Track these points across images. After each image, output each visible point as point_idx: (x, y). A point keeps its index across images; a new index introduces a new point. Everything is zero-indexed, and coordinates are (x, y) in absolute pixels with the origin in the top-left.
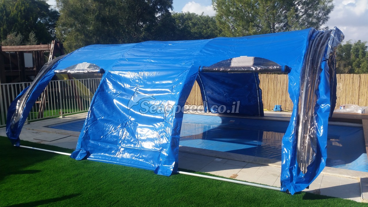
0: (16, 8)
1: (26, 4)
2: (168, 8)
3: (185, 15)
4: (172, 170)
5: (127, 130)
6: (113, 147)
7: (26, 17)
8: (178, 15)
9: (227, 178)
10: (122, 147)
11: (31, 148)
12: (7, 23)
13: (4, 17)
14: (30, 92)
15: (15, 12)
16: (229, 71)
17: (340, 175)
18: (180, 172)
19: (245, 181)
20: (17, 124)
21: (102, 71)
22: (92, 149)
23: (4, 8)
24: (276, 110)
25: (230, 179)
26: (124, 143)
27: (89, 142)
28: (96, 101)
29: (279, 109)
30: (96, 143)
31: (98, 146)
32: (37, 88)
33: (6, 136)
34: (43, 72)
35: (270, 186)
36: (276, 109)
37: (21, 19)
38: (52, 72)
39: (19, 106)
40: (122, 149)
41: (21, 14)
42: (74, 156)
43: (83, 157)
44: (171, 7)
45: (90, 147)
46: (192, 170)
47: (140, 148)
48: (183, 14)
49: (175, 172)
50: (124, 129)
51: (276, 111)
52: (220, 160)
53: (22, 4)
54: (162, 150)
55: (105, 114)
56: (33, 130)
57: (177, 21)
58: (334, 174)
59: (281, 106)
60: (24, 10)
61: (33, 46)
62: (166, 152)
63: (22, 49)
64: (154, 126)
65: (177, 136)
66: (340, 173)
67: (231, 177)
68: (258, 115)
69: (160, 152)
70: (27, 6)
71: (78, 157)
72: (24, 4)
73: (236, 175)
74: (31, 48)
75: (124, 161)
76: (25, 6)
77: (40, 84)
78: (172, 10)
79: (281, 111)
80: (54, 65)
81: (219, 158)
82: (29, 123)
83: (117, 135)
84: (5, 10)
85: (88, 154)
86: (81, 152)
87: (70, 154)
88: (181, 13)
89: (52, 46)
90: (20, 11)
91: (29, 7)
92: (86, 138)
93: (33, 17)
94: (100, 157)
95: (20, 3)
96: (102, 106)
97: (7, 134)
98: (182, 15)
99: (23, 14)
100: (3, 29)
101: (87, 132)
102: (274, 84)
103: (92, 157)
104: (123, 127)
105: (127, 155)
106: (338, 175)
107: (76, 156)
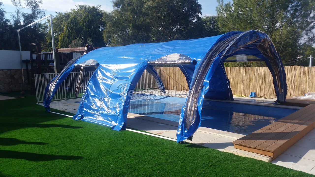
0: (83, 20)
1: (89, 17)
2: (198, 13)
3: (216, 18)
5: (104, 102)
6: (95, 113)
7: (89, 26)
8: (209, 18)
9: (153, 134)
11: (55, 113)
12: (76, 31)
13: (74, 27)
14: (59, 78)
15: (82, 23)
16: (165, 64)
17: (232, 137)
18: (127, 129)
19: (163, 136)
20: (49, 98)
21: (98, 65)
22: (85, 114)
23: (75, 20)
25: (155, 135)
26: (101, 110)
27: (84, 110)
28: (90, 83)
29: (254, 95)
30: (87, 110)
31: (87, 112)
32: (63, 75)
33: (43, 105)
34: (68, 65)
35: (172, 138)
36: (251, 95)
37: (86, 27)
38: (73, 66)
39: (51, 87)
40: (100, 114)
41: (86, 24)
42: (75, 118)
43: (79, 118)
44: (200, 12)
45: (83, 112)
46: (136, 129)
47: (108, 114)
48: (214, 17)
49: (123, 129)
50: (102, 102)
51: (251, 97)
53: (87, 17)
55: (93, 91)
56: (66, 104)
57: (208, 24)
58: (228, 136)
59: (255, 93)
60: (88, 20)
61: (75, 48)
62: (120, 116)
63: (69, 50)
64: (117, 99)
65: (127, 106)
66: (233, 136)
67: (157, 134)
68: (229, 99)
69: (118, 116)
70: (90, 18)
71: (77, 119)
72: (88, 16)
73: (162, 133)
74: (74, 50)
75: (99, 122)
76: (89, 18)
77: (65, 73)
78: (201, 15)
79: (255, 96)
80: (76, 61)
81: (163, 124)
82: (67, 100)
84: (75, 22)
85: (82, 117)
86: (79, 116)
87: (72, 117)
88: (212, 16)
89: (86, 48)
90: (86, 22)
91: (91, 19)
92: (82, 106)
93: (94, 26)
94: (88, 119)
95: (86, 16)
96: (93, 87)
97: (44, 104)
98: (212, 18)
99: (87, 24)
100: (73, 36)
101: (83, 103)
102: (254, 75)
103: (84, 119)
104: (102, 100)
105: (101, 119)
106: (230, 137)
107: (76, 118)
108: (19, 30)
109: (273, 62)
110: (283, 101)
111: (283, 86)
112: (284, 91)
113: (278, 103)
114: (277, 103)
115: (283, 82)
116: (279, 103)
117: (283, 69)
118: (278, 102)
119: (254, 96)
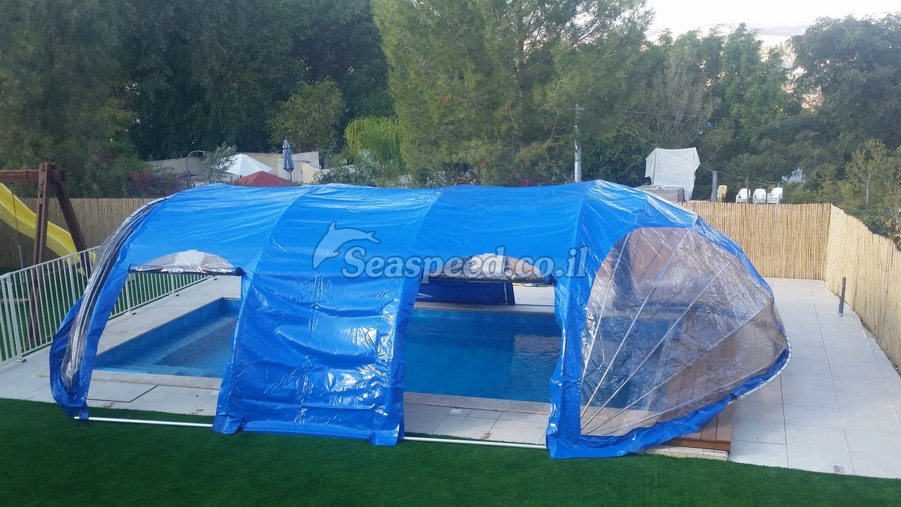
4: (397, 435)
9: (477, 440)
10: (304, 407)
18: (409, 438)
25: (482, 440)
40: (304, 410)
52: (458, 411)
54: (375, 408)
62: (385, 411)
67: (482, 437)
68: (504, 302)
69: (374, 412)
73: (489, 434)
83: (293, 387)
104: (301, 374)
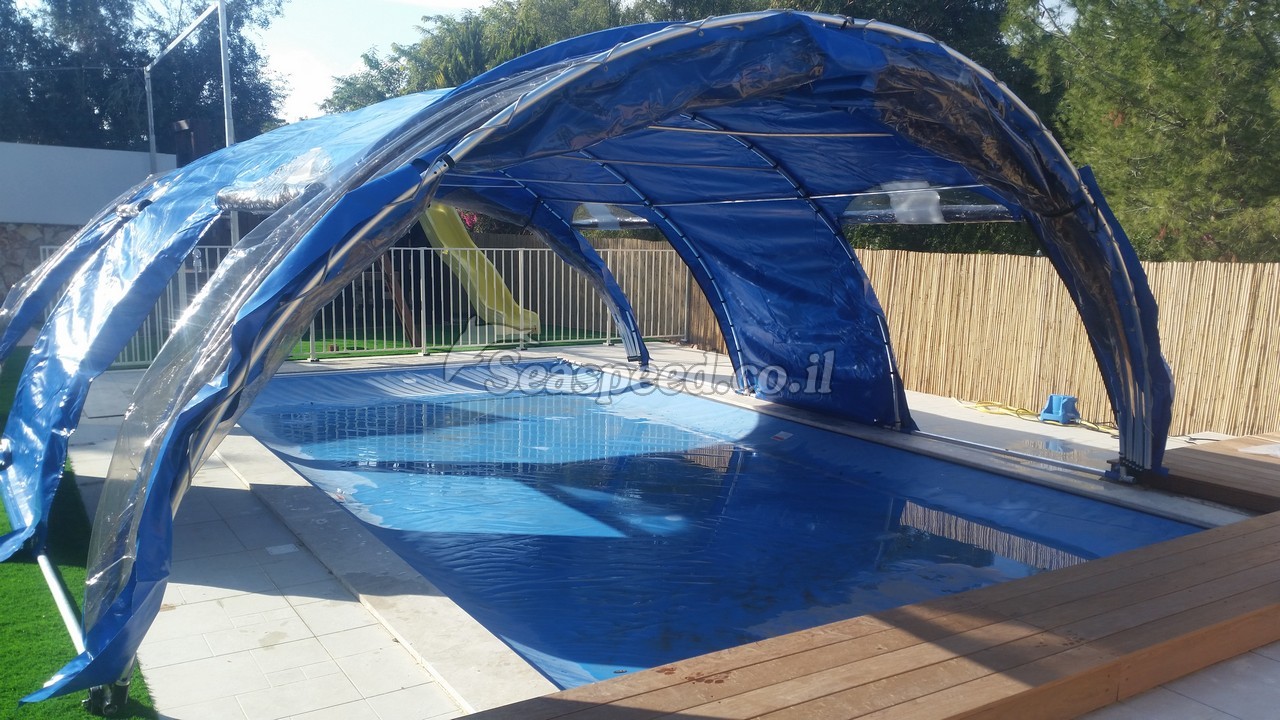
18: (40, 559)
24: (1048, 416)
29: (1062, 413)
36: (1049, 410)
51: (1044, 421)
59: (1072, 400)
79: (1071, 420)
108: (148, 68)
109: (1058, 227)
110: (1148, 466)
111: (1148, 377)
112: (1151, 406)
113: (1124, 476)
114: (1118, 471)
115: (1145, 355)
116: (1129, 473)
117: (1140, 278)
118: (1123, 470)
119: (1064, 415)
